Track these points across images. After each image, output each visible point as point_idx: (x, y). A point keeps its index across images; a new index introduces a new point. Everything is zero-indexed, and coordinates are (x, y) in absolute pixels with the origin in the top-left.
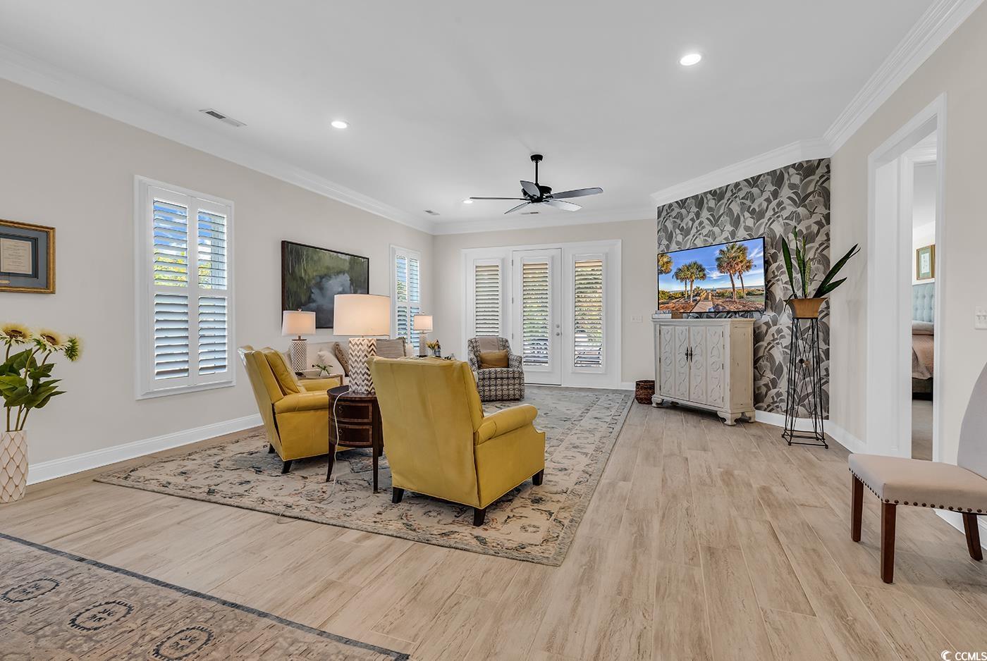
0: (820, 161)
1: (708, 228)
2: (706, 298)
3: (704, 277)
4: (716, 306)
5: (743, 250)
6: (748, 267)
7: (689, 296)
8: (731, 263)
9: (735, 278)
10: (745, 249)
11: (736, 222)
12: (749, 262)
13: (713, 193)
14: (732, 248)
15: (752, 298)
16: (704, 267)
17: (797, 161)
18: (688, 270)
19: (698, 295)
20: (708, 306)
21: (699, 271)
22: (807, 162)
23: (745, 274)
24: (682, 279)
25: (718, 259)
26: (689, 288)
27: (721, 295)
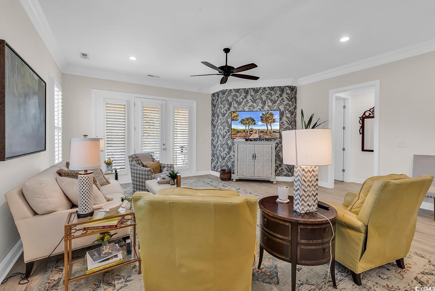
1: (250, 103)
2: (256, 133)
3: (255, 124)
4: (260, 136)
5: (272, 115)
6: (274, 122)
7: (247, 132)
8: (267, 119)
9: (268, 125)
10: (273, 114)
11: (264, 103)
12: (274, 119)
13: (254, 89)
14: (268, 113)
15: (274, 134)
16: (254, 120)
18: (247, 120)
19: (252, 131)
20: (257, 136)
21: (253, 121)
23: (272, 124)
24: (244, 124)
25: (261, 117)
26: (247, 128)
27: (262, 132)
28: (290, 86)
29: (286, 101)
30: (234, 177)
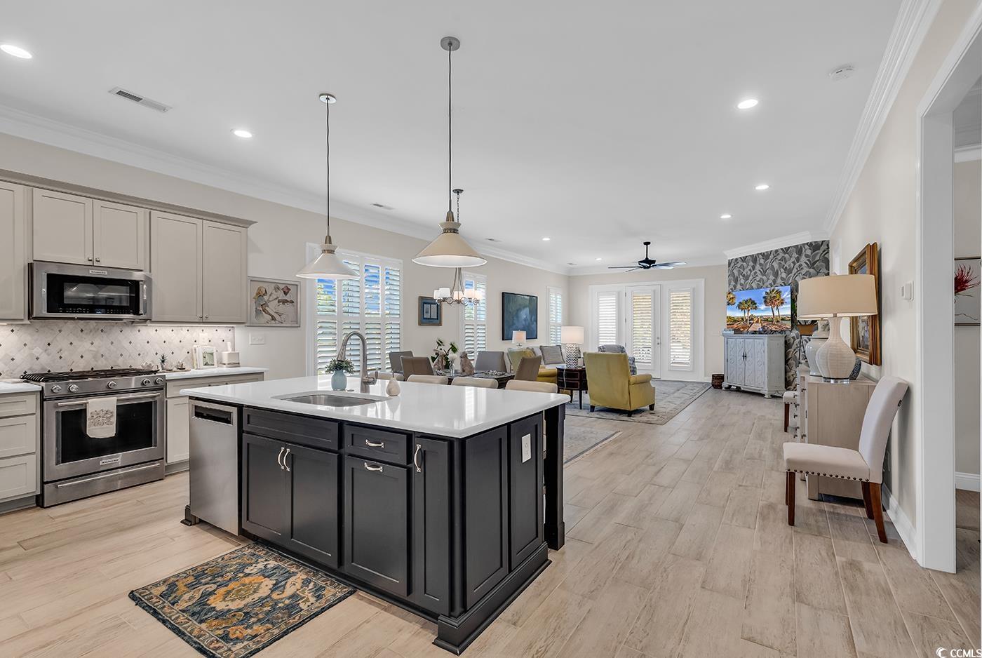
0: (823, 242)
2: (757, 322)
3: (756, 308)
4: (763, 327)
5: (779, 292)
6: (782, 303)
7: (746, 320)
8: (771, 300)
9: (774, 309)
10: (780, 292)
11: (776, 274)
12: (783, 300)
13: (763, 255)
14: (773, 291)
15: (784, 322)
16: (756, 302)
17: (809, 241)
18: (746, 303)
19: (752, 319)
20: (758, 327)
21: (753, 304)
22: (815, 242)
23: (780, 307)
24: (742, 309)
25: (764, 297)
26: (746, 315)
27: (766, 320)
28: (811, 243)
29: (805, 268)
30: (725, 384)
